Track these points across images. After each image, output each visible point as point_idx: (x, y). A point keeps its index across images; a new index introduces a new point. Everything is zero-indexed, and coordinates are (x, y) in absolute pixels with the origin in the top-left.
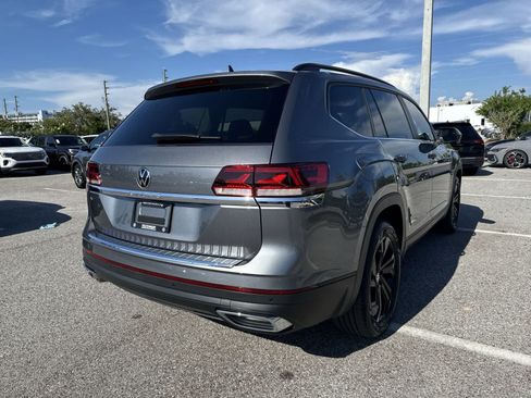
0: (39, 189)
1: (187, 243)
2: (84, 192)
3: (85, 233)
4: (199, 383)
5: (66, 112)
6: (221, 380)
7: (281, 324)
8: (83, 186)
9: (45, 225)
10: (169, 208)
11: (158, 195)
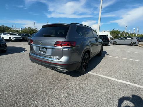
0: (20, 45)
1: (49, 55)
2: (30, 46)
3: (30, 53)
4: (51, 81)
5: (26, 28)
6: (55, 80)
7: (66, 70)
8: (29, 44)
9: (22, 52)
10: (46, 49)
11: (44, 46)
